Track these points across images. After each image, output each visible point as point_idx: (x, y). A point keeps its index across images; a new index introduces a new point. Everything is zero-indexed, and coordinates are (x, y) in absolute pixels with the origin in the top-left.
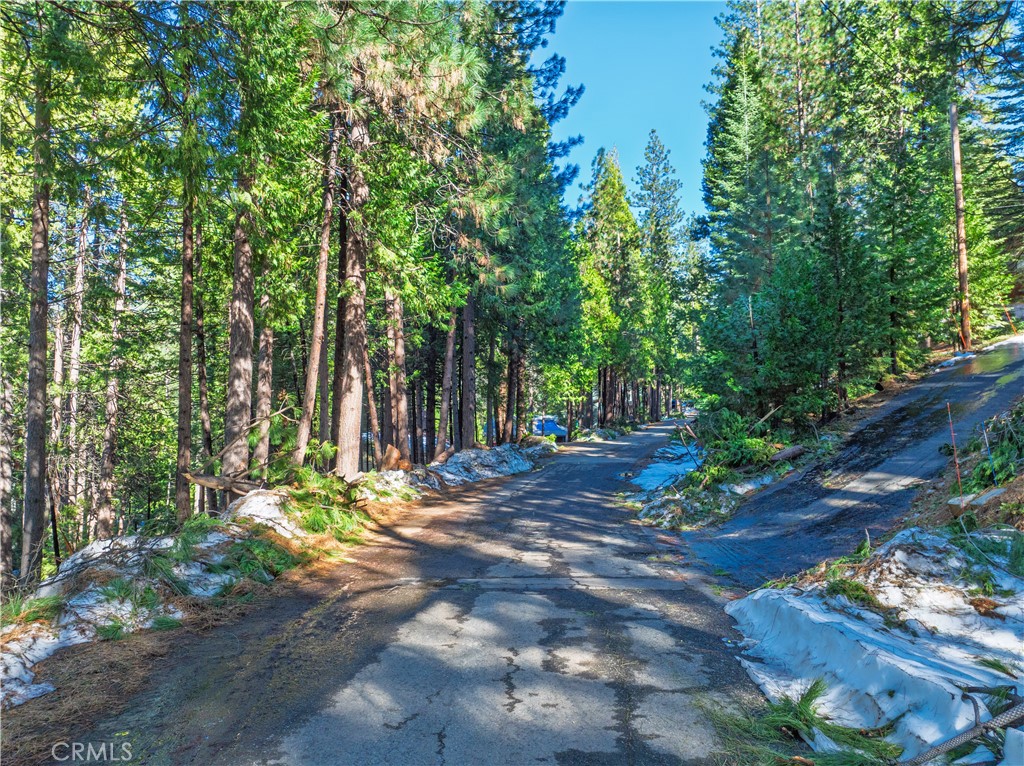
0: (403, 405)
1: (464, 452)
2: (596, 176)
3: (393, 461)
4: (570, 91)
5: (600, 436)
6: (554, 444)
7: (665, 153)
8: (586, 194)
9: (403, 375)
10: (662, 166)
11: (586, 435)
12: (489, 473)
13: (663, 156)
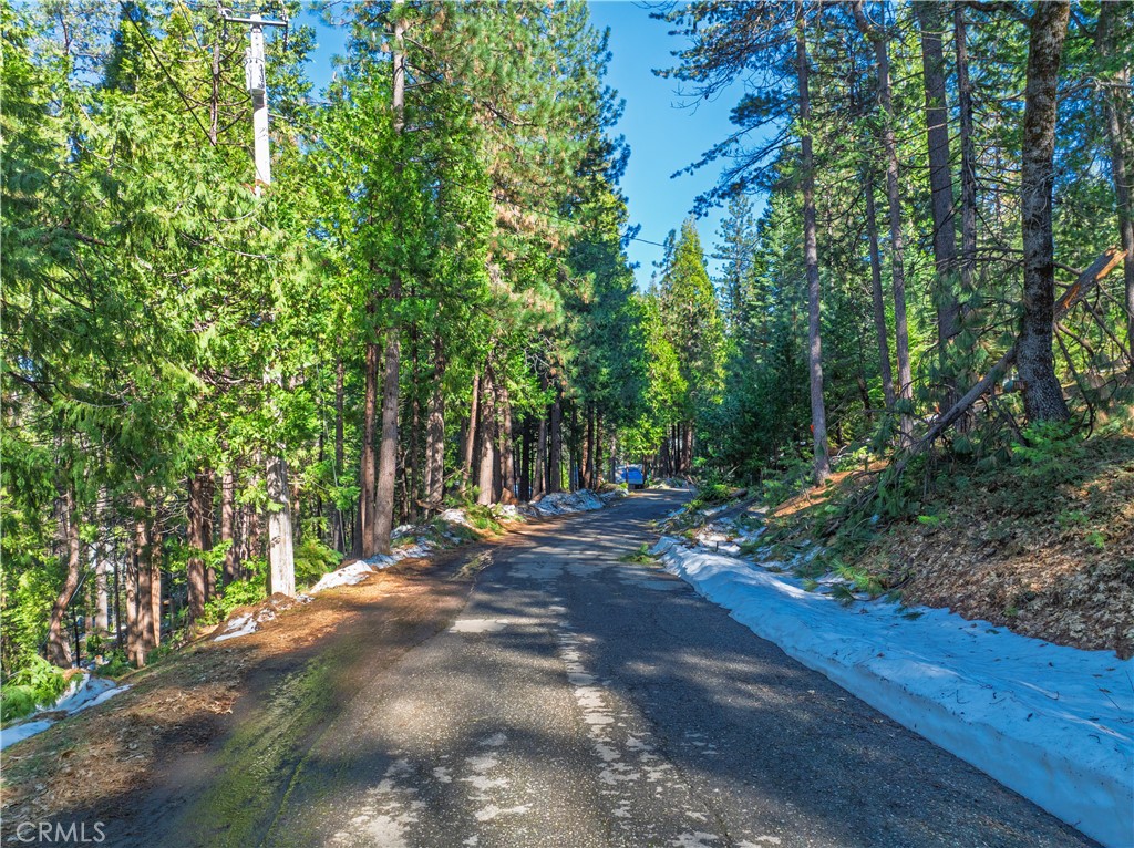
0: (510, 461)
1: (553, 494)
2: (668, 254)
3: (507, 499)
4: (630, 229)
5: (668, 484)
6: (626, 490)
7: (749, 204)
8: (658, 270)
9: (510, 441)
10: (746, 219)
11: (658, 483)
12: (570, 510)
13: (747, 208)
